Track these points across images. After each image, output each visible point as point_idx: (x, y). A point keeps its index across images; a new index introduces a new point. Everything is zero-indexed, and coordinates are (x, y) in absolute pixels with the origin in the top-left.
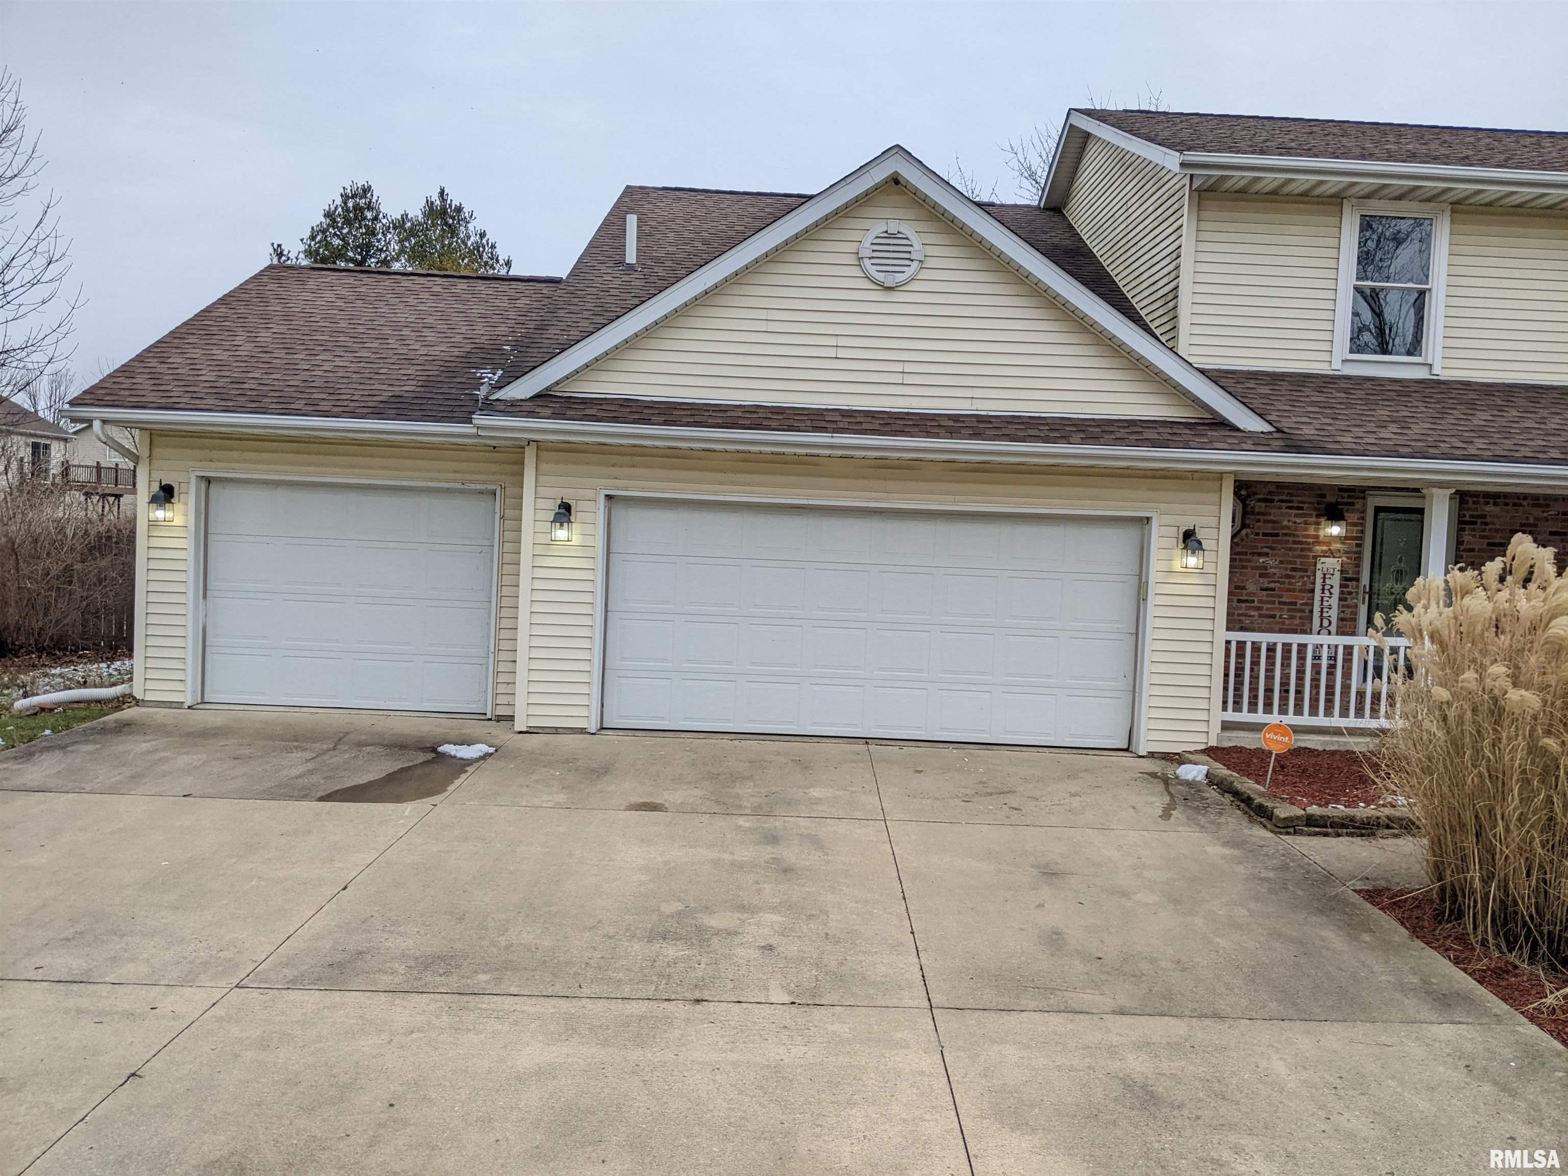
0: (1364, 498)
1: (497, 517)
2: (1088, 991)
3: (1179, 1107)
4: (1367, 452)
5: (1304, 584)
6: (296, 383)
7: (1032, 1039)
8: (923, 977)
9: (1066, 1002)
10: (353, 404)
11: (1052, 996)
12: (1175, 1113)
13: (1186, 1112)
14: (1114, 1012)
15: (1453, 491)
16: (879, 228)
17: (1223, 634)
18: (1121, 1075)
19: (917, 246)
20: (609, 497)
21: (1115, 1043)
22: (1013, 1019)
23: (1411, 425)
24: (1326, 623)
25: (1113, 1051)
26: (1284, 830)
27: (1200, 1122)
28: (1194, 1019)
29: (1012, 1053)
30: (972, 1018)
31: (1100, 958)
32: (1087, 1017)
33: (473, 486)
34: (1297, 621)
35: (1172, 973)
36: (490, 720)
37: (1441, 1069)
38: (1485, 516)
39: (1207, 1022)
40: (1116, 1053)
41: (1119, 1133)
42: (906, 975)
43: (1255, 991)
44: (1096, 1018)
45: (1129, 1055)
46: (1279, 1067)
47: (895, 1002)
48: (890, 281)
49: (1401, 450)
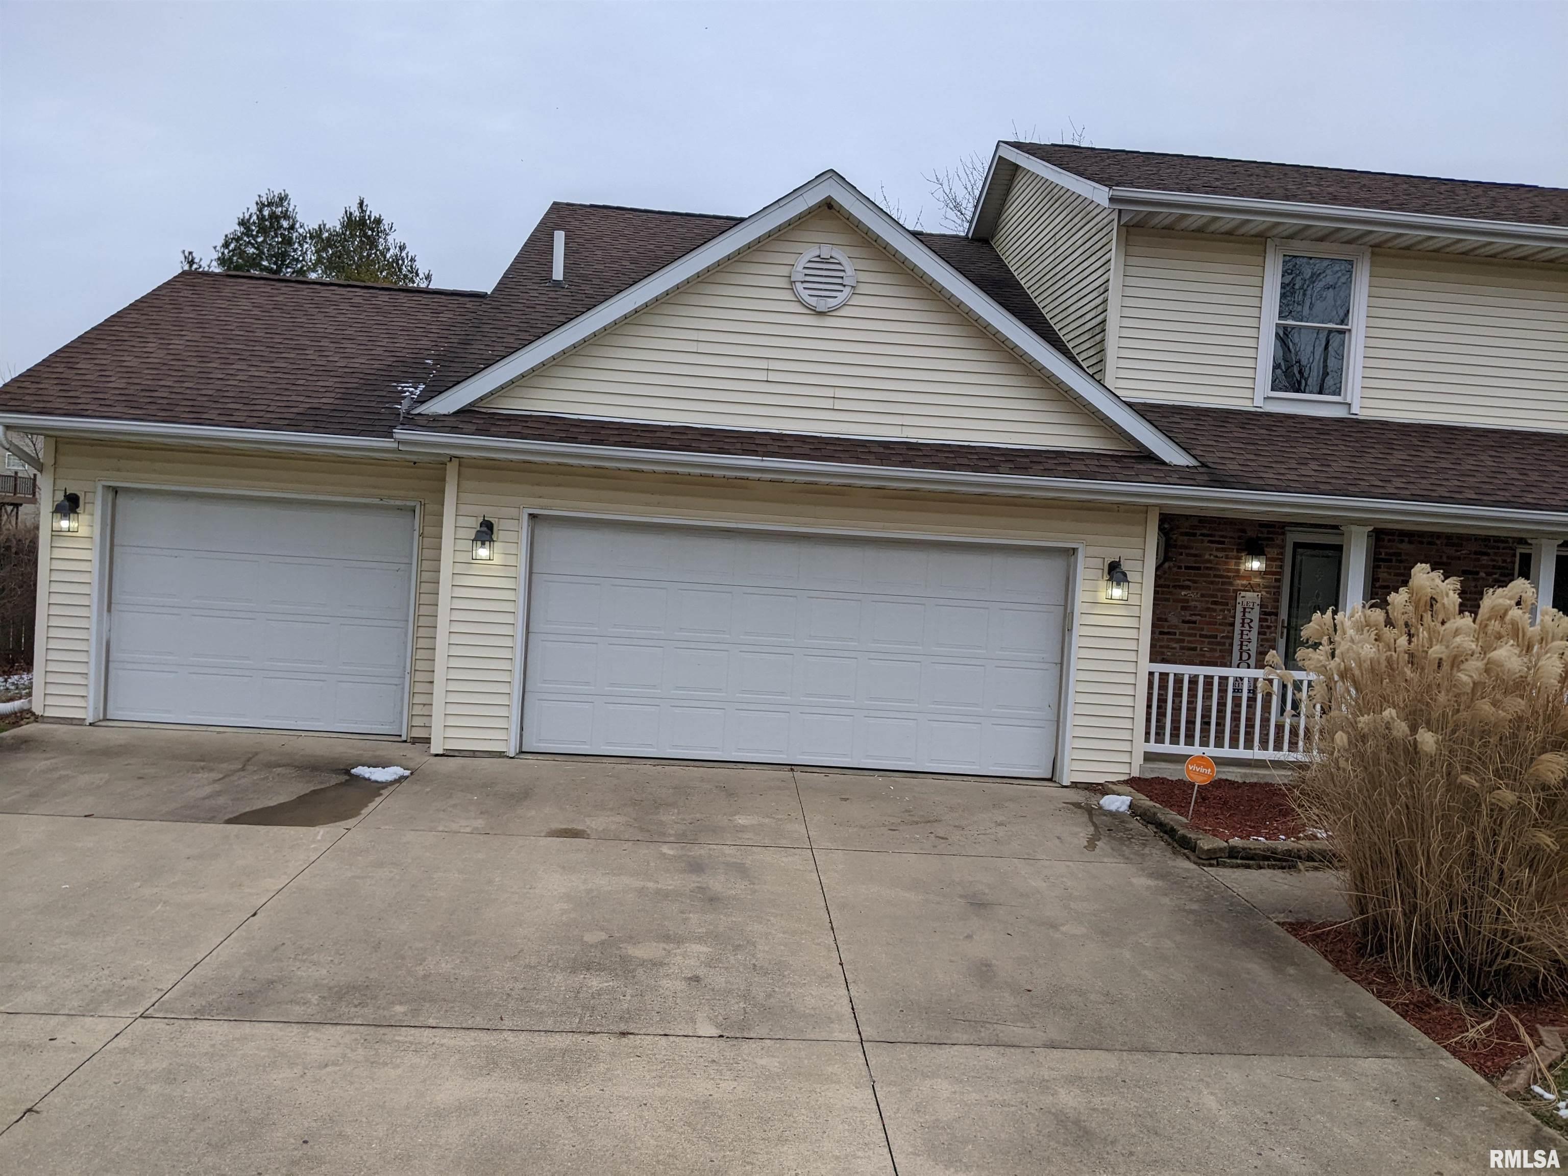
0: (1283, 534)
1: (416, 534)
2: (1018, 1024)
3: (1112, 1142)
4: (1289, 489)
5: (1225, 618)
6: (210, 392)
7: (964, 1074)
8: (853, 1009)
9: (997, 1035)
10: (269, 415)
11: (983, 1030)
12: (1108, 1149)
13: (1119, 1148)
14: (1045, 1046)
15: (1371, 528)
16: (811, 252)
17: (1146, 666)
18: (1053, 1110)
19: (850, 271)
20: (532, 516)
21: (1046, 1077)
22: (943, 1055)
23: (1331, 463)
24: (1245, 656)
25: (1045, 1086)
26: (1206, 862)
27: (1134, 1158)
28: (1125, 1053)
29: (944, 1088)
30: (903, 1052)
31: (1029, 991)
32: (1019, 1051)
33: (392, 502)
34: (1217, 654)
35: (1101, 1006)
36: (405, 741)
37: (1369, 1104)
38: (1400, 554)
39: (1139, 1056)
40: (1048, 1088)
41: (1054, 1169)
42: (835, 1008)
43: (1184, 1024)
44: (1028, 1051)
45: (1061, 1090)
46: (1211, 1102)
47: (824, 1035)
48: (822, 306)
49: (1322, 487)
